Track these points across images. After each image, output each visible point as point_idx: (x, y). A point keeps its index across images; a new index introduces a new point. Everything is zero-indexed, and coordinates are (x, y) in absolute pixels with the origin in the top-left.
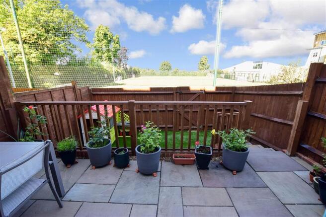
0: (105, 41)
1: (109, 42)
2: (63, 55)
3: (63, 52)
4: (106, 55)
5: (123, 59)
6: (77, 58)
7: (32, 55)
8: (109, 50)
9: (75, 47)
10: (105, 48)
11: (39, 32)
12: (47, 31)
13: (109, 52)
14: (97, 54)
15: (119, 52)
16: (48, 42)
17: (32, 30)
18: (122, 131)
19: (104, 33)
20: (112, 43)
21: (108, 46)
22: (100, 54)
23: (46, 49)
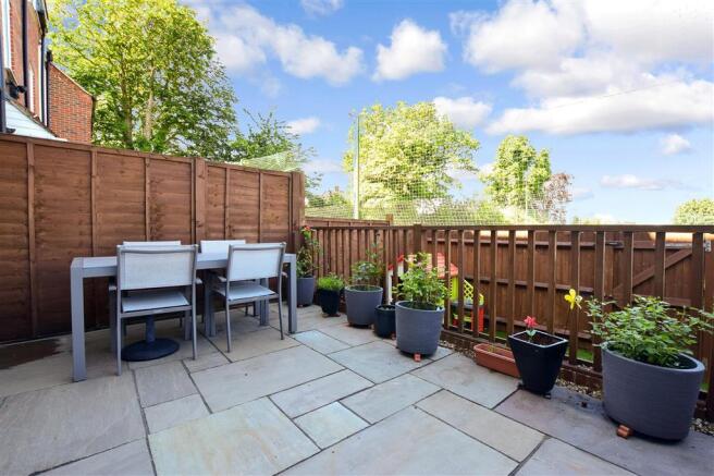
0: (516, 164)
1: (525, 166)
2: (429, 196)
3: (430, 190)
4: (514, 193)
5: (555, 201)
6: (453, 200)
7: (387, 198)
8: (521, 182)
9: (450, 180)
10: (513, 181)
11: (400, 163)
12: (412, 160)
13: (521, 187)
14: (495, 192)
15: (546, 184)
16: (410, 177)
17: (393, 162)
18: (456, 317)
19: (514, 149)
20: (532, 168)
21: (521, 174)
22: (502, 192)
23: (405, 189)
